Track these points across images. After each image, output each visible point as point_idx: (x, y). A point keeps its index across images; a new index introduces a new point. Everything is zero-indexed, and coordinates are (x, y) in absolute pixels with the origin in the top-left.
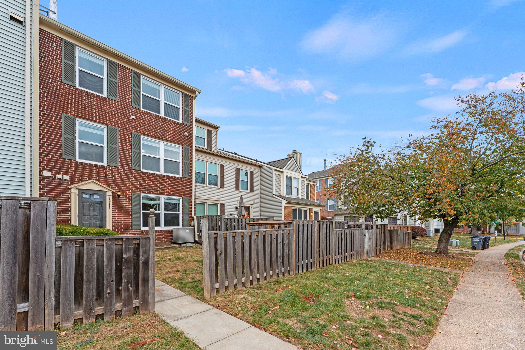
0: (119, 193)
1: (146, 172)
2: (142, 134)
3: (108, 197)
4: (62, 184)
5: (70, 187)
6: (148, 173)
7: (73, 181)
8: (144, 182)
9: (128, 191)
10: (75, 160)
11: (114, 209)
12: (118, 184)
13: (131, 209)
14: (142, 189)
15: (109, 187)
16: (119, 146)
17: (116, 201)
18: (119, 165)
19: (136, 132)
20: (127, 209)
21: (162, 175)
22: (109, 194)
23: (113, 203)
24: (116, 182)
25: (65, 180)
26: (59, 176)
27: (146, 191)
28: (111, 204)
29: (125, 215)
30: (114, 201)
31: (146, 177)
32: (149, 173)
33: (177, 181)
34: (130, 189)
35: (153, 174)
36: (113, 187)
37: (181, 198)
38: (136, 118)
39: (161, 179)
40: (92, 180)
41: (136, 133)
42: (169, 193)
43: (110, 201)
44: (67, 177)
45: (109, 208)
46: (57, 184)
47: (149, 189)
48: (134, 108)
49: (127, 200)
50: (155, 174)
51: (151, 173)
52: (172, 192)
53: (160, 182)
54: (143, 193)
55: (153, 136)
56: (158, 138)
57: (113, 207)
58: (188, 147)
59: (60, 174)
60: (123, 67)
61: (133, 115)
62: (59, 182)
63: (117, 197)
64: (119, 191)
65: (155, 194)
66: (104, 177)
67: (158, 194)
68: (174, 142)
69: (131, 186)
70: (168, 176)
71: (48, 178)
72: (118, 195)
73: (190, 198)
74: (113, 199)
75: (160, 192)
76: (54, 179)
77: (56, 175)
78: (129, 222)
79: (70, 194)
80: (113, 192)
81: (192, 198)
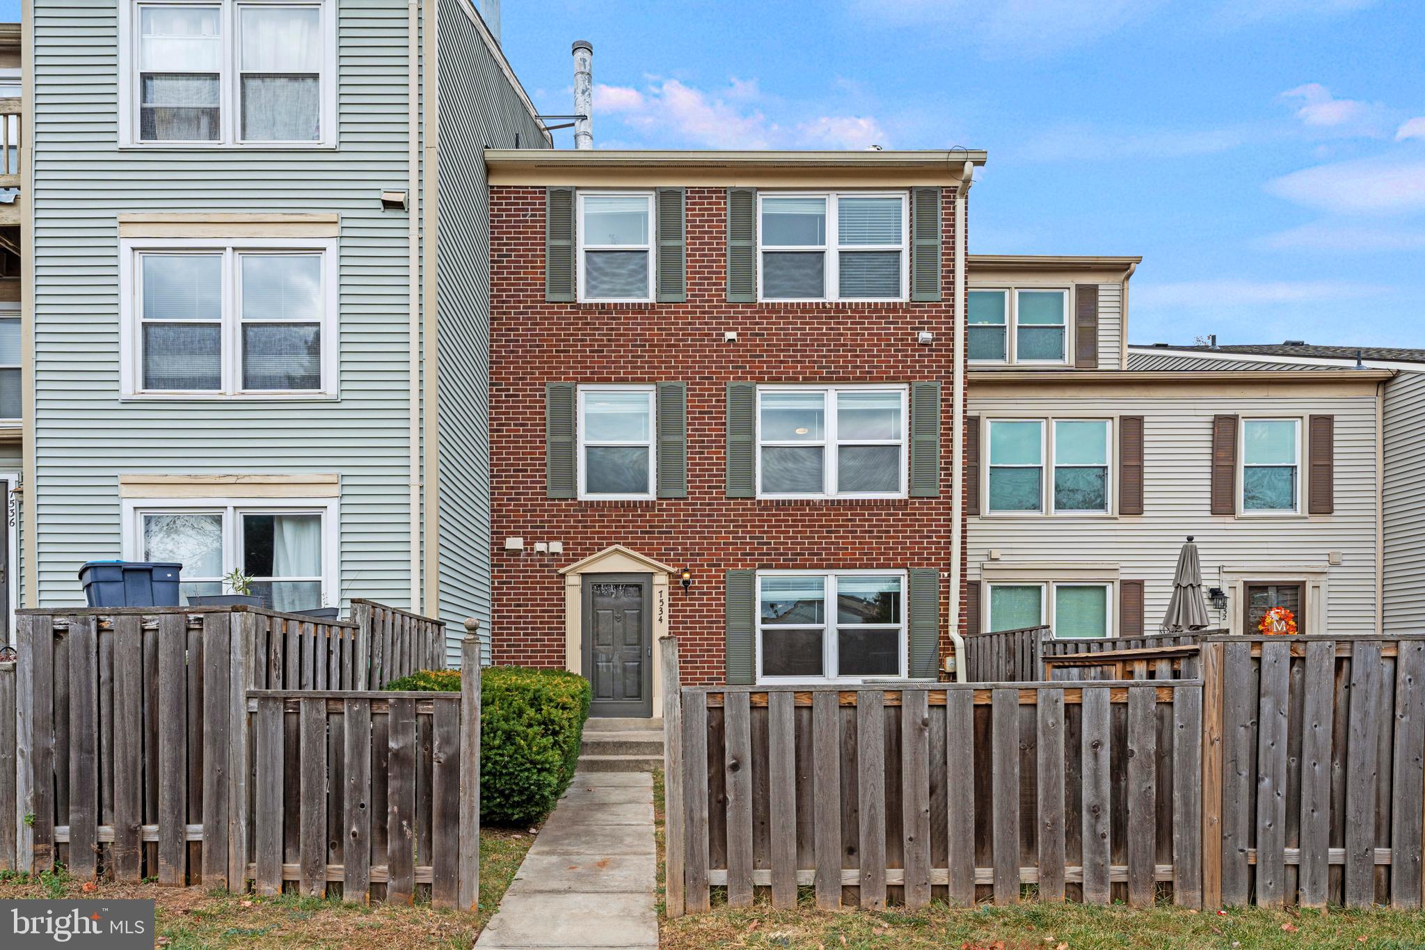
0: (686, 576)
1: (772, 501)
2: (760, 380)
3: (656, 590)
4: (547, 566)
5: (561, 571)
6: (778, 502)
7: (571, 556)
8: (764, 532)
9: (714, 565)
10: (575, 499)
11: (674, 622)
12: (686, 549)
13: (724, 622)
14: (760, 554)
15: (661, 561)
16: (689, 436)
17: (680, 599)
18: (689, 493)
19: (740, 378)
20: (712, 622)
21: (827, 501)
22: (661, 580)
23: (670, 605)
24: (680, 544)
25: (553, 554)
26: (540, 547)
27: (773, 560)
28: (666, 608)
29: (707, 639)
30: (674, 600)
31: (774, 515)
32: (784, 501)
33: (887, 515)
34: (721, 560)
35: (796, 501)
36: (672, 560)
37: (904, 572)
38: (739, 335)
39: (824, 515)
40: (617, 546)
41: (740, 383)
42: (857, 559)
43: (661, 601)
44: (556, 547)
45: (661, 620)
46: (535, 566)
47: (781, 554)
48: (734, 305)
49: (711, 593)
50: (802, 501)
51: (790, 501)
52: (866, 554)
53: (820, 526)
54: (762, 567)
55: (797, 379)
56: (814, 379)
57: (670, 617)
58: (932, 384)
59: (541, 539)
60: (700, 190)
61: (730, 330)
62: (539, 560)
63: (681, 588)
64: (686, 571)
65: (803, 567)
66: (647, 532)
67: (812, 567)
68: (877, 378)
69: (723, 549)
70: (851, 501)
71: (516, 553)
72: (686, 582)
73: (941, 570)
74: (670, 594)
75: (821, 560)
76: (529, 555)
77: (533, 544)
78: (718, 662)
79: (564, 588)
80: (669, 573)
81: (949, 570)
